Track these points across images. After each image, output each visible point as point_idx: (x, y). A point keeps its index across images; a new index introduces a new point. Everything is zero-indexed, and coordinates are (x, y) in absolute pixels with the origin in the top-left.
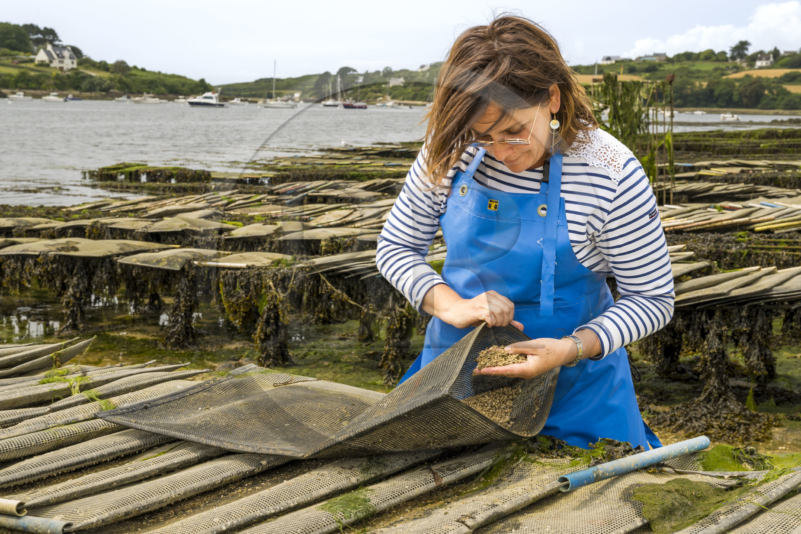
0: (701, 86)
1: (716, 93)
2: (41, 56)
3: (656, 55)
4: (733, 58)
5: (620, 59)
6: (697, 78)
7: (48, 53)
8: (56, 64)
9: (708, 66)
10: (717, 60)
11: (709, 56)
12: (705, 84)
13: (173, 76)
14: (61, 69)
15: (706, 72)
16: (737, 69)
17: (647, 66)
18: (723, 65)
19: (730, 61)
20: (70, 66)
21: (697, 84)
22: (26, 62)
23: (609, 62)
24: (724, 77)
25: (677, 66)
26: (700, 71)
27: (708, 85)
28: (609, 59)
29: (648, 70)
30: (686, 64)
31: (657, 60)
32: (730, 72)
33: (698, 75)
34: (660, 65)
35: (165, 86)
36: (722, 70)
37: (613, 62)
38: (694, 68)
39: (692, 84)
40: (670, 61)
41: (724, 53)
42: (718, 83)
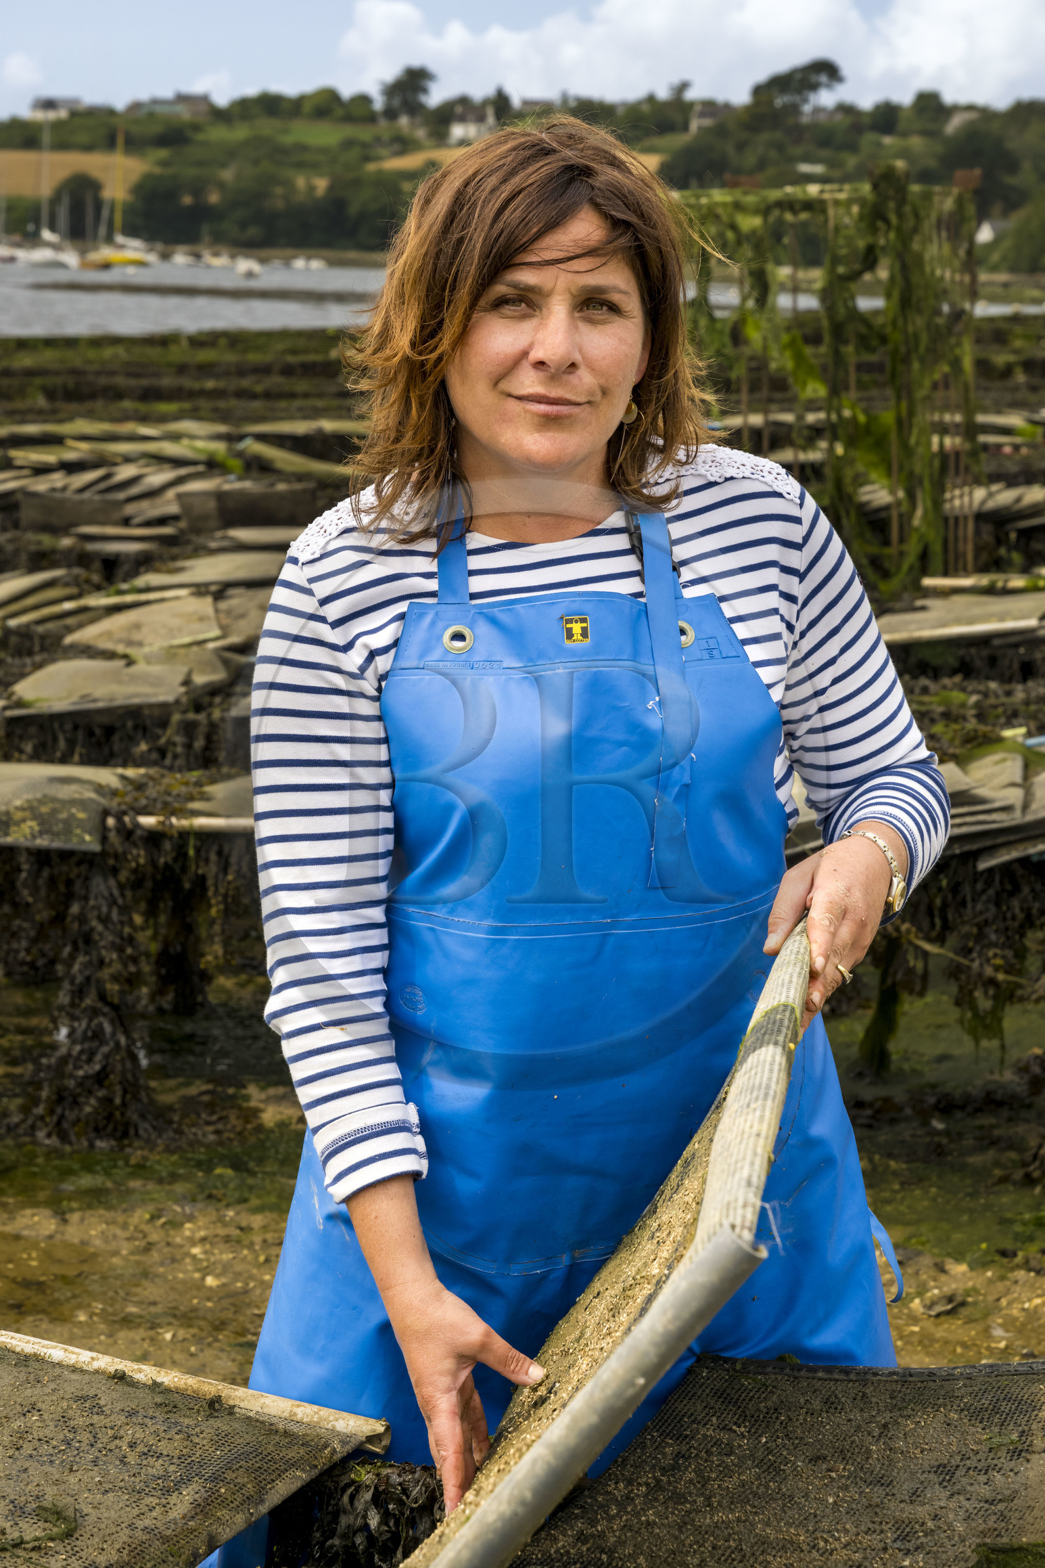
0: (311, 189)
1: (353, 209)
3: (182, 98)
4: (390, 113)
5: (80, 107)
6: (300, 166)
9: (326, 136)
10: (350, 119)
11: (328, 106)
12: (321, 184)
15: (324, 150)
16: (404, 145)
17: (156, 129)
18: (364, 133)
19: (383, 123)
21: (301, 182)
23: (51, 115)
24: (371, 167)
25: (240, 133)
26: (302, 148)
27: (331, 188)
28: (49, 104)
29: (161, 142)
30: (267, 126)
31: (184, 113)
32: (384, 152)
33: (302, 158)
34: (196, 128)
36: (365, 145)
37: (63, 114)
38: (288, 140)
39: (288, 184)
40: (221, 116)
41: (363, 100)
42: (357, 183)
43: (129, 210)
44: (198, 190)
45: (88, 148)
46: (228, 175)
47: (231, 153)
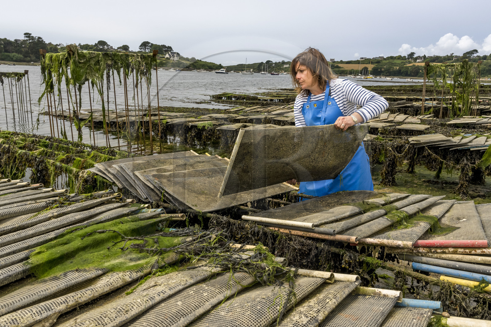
0: (396, 68)
1: (402, 71)
2: (167, 56)
3: (380, 57)
4: (408, 58)
7: (169, 55)
8: (172, 58)
9: (399, 61)
10: (402, 59)
11: (400, 58)
12: (398, 68)
13: (211, 63)
14: (174, 60)
15: (398, 63)
16: (410, 63)
17: (376, 61)
18: (404, 61)
19: (407, 60)
20: (176, 59)
22: (162, 58)
24: (405, 65)
25: (387, 61)
26: (396, 63)
28: (362, 58)
29: (377, 63)
30: (391, 60)
31: (380, 59)
32: (407, 63)
33: (395, 65)
34: (381, 61)
35: (208, 66)
36: (404, 63)
39: (393, 68)
40: (385, 59)
41: (405, 57)
42: (403, 68)
43: (371, 71)
44: (381, 69)
45: (367, 64)
46: (385, 67)
47: (386, 64)
